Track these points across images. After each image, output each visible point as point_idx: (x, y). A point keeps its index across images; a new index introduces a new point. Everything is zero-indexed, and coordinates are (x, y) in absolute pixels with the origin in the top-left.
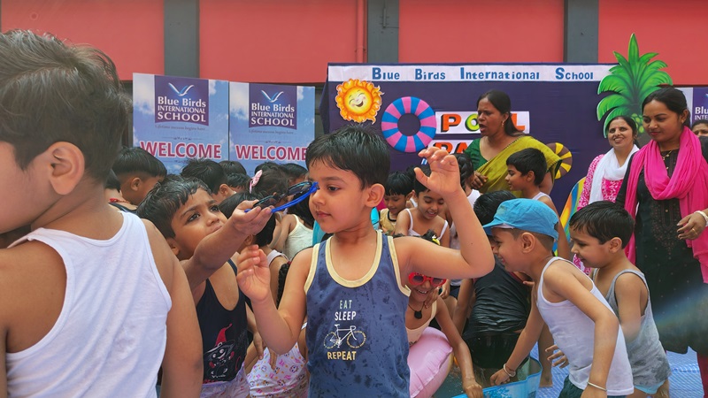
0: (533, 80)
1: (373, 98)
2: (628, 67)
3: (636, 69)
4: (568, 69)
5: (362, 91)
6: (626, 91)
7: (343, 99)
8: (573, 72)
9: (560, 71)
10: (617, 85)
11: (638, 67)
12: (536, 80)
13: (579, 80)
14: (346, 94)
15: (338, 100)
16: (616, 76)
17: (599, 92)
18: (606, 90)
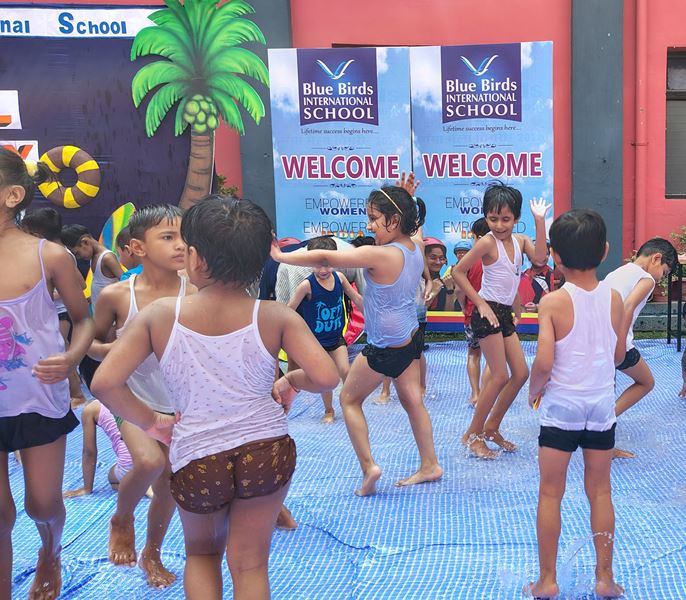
0: (19, 34)
2: (181, 14)
3: (196, 16)
4: (80, 15)
6: (179, 55)
8: (88, 21)
9: (66, 19)
10: (163, 44)
11: (199, 11)
12: (24, 34)
13: (101, 35)
16: (161, 28)
17: (133, 57)
18: (144, 53)
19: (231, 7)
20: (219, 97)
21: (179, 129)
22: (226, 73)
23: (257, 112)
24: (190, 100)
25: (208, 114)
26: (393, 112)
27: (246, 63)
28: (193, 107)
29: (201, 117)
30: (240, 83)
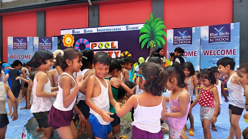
0: (119, 31)
1: (72, 39)
2: (150, 24)
3: (152, 25)
5: (70, 37)
6: (149, 32)
7: (65, 40)
8: (131, 27)
9: (127, 27)
10: (146, 30)
11: (153, 23)
13: (133, 30)
14: (65, 38)
15: (63, 40)
16: (145, 27)
17: (140, 33)
18: (142, 32)
19: (160, 22)
20: (156, 40)
21: (148, 47)
22: (158, 35)
23: (164, 43)
24: (150, 41)
25: (154, 44)
26: (196, 41)
27: (162, 33)
28: (151, 43)
29: (153, 45)
30: (161, 37)
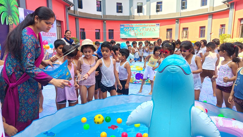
6: (6, 5)
10: (3, 2)
20: (13, 17)
22: (13, 11)
24: (9, 16)
27: (16, 10)
30: (16, 14)
